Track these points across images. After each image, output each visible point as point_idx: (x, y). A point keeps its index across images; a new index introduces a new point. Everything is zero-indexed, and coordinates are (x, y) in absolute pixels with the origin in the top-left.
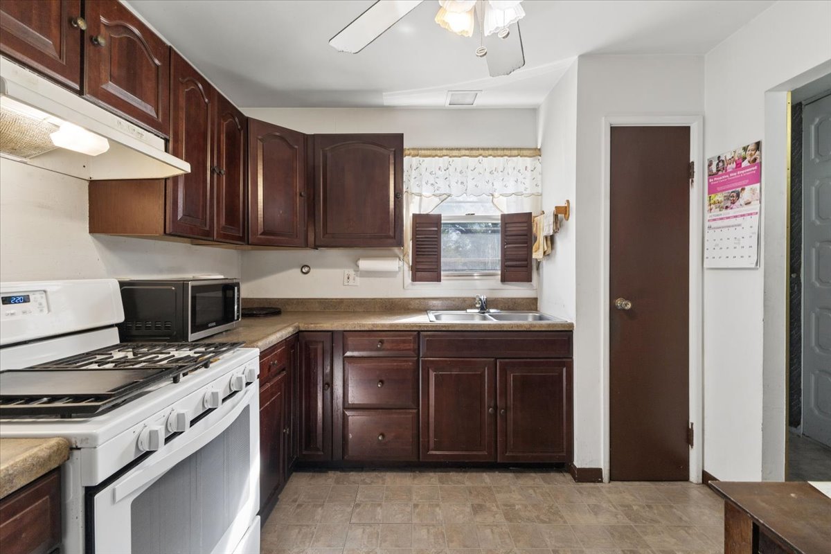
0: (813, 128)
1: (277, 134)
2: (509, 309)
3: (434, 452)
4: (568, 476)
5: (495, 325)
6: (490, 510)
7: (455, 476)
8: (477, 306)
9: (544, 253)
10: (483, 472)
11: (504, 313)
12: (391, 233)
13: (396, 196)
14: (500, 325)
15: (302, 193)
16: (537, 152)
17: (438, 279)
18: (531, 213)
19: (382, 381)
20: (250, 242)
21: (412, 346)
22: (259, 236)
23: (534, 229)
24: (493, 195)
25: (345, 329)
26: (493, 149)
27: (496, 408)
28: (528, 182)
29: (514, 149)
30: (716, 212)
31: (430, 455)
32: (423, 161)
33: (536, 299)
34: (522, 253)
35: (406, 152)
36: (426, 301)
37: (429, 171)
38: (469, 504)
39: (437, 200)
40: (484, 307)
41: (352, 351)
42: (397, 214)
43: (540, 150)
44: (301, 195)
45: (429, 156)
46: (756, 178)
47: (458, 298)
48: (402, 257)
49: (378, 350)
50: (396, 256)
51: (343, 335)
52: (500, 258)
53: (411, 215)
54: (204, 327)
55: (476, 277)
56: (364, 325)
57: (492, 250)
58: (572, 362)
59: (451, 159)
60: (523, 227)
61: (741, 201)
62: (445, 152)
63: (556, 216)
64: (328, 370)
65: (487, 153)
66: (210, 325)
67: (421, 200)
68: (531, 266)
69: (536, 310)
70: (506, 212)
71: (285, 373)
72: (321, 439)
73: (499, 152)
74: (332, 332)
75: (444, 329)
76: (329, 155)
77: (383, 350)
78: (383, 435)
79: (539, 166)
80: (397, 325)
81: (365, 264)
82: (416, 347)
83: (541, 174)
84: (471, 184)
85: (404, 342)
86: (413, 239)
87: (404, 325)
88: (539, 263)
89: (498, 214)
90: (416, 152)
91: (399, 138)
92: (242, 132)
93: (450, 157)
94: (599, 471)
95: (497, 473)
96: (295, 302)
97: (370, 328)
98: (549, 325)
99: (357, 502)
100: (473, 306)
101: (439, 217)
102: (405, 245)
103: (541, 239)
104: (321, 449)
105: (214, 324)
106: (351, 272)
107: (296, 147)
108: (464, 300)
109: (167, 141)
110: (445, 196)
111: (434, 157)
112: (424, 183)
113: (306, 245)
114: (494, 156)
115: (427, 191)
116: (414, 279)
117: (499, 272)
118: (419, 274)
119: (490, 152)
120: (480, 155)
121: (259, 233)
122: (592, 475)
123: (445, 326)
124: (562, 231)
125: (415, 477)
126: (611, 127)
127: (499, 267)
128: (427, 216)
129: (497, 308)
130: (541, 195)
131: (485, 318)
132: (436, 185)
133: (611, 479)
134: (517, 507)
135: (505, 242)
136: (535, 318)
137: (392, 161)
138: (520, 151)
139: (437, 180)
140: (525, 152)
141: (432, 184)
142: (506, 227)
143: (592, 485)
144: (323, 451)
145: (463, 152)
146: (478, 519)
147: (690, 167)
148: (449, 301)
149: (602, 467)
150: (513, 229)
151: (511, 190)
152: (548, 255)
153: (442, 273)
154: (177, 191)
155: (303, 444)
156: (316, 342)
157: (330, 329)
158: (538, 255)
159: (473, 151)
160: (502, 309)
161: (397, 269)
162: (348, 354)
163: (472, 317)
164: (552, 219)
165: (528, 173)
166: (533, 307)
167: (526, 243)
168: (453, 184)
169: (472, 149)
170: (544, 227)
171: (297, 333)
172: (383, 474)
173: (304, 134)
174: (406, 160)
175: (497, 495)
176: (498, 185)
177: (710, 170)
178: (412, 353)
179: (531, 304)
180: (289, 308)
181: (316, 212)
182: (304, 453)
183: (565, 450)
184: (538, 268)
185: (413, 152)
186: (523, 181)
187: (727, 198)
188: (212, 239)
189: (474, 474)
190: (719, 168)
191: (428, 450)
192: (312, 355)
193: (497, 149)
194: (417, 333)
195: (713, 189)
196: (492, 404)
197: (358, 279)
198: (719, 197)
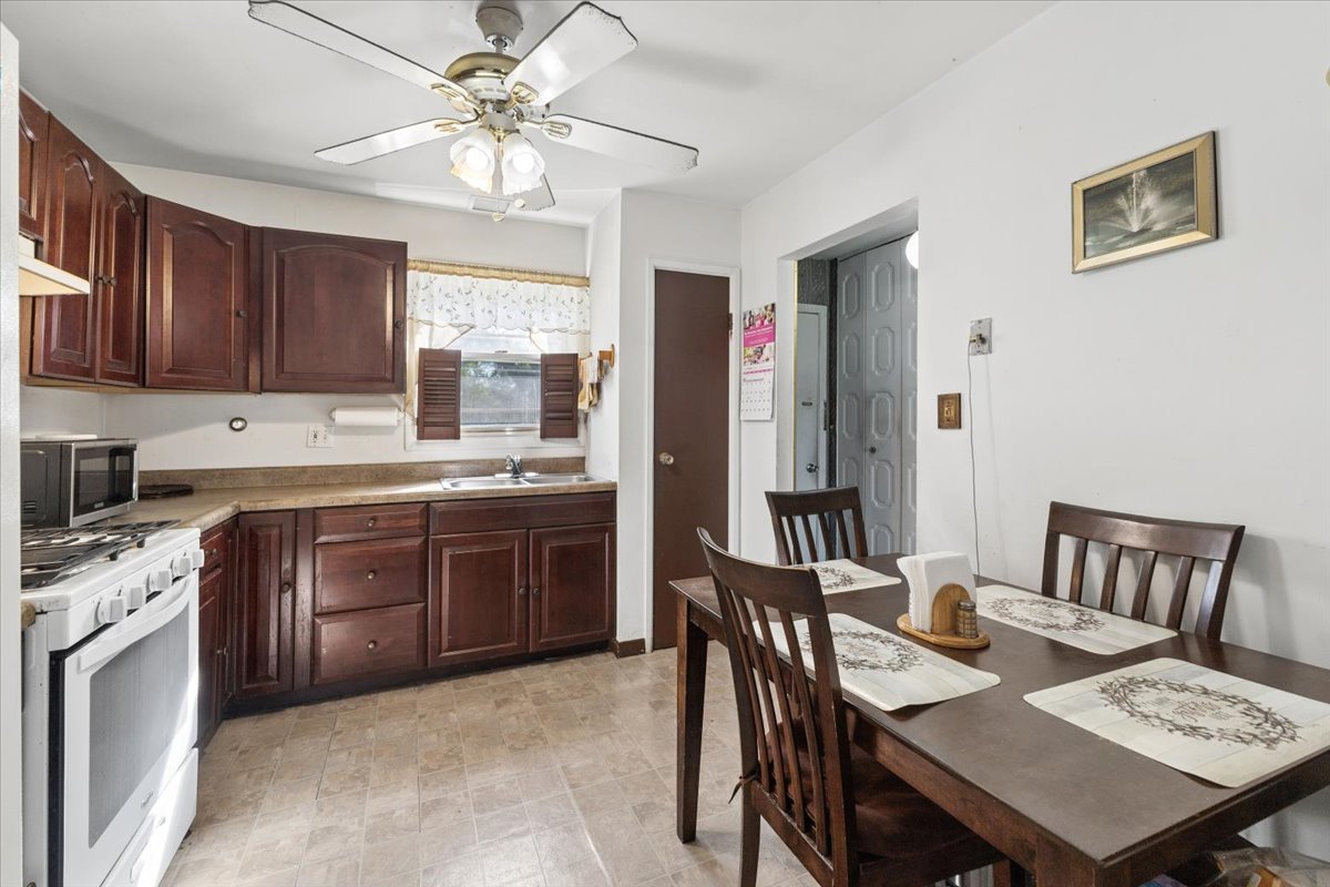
0: (873, 274)
1: (201, 224)
2: (549, 471)
3: (447, 654)
4: (611, 655)
5: (527, 489)
6: (516, 701)
7: (475, 679)
8: (508, 468)
9: (590, 403)
10: (512, 668)
11: (543, 476)
12: (389, 376)
13: (395, 325)
14: (534, 489)
15: (241, 313)
16: (585, 282)
17: (456, 436)
18: (577, 355)
19: (374, 572)
20: (147, 383)
21: (417, 522)
22: (164, 375)
23: (580, 374)
24: (530, 330)
25: (318, 505)
26: (531, 273)
27: (527, 588)
28: (574, 316)
29: (558, 275)
30: (748, 365)
31: (443, 657)
32: (435, 278)
33: (583, 459)
34: (567, 402)
35: (410, 264)
36: (439, 465)
37: (443, 292)
38: (492, 701)
39: (455, 332)
40: (518, 470)
41: (329, 534)
42: (396, 350)
43: (588, 279)
44: (238, 314)
45: (445, 273)
46: (772, 337)
47: (484, 460)
48: (402, 406)
49: (371, 530)
50: (393, 405)
51: (314, 514)
52: (539, 409)
53: (417, 350)
54: (89, 508)
55: (508, 433)
56: (347, 499)
57: (529, 397)
58: (616, 526)
59: (474, 279)
60: (568, 371)
61: (764, 357)
62: (467, 270)
63: (601, 362)
64: (287, 565)
65: (523, 276)
66: (96, 506)
67: (432, 331)
68: (577, 419)
69: (584, 471)
70: (547, 352)
71: (219, 571)
72: (275, 663)
73: (539, 277)
74: (296, 511)
75: (462, 497)
76: (288, 260)
77: (377, 529)
78: (375, 642)
79: (586, 298)
80: (398, 496)
81: (342, 416)
82: (424, 522)
83: (589, 308)
84: (501, 314)
85: (407, 517)
86: (419, 382)
87: (407, 495)
88: (586, 415)
89: (538, 355)
90: (425, 266)
91: (401, 248)
92: (138, 218)
93: (474, 277)
94: (642, 642)
95: (529, 667)
96: (218, 474)
97: (357, 501)
98: (591, 486)
99: (336, 729)
100: (503, 470)
101: (458, 354)
102: (409, 391)
103: (587, 388)
104: (275, 676)
105: (102, 504)
106: (321, 428)
107: (229, 243)
108: (492, 462)
109: (38, 243)
110: (466, 328)
111: (451, 274)
112: (436, 307)
113: (246, 388)
114: (533, 282)
115: (440, 319)
116: (421, 436)
117: (538, 426)
118: (428, 429)
119: (527, 276)
120: (515, 279)
121: (165, 370)
122: (635, 647)
123: (464, 494)
124: (608, 377)
125: (420, 691)
126: (656, 271)
127: (538, 420)
128: (441, 352)
129: (535, 471)
130: (589, 333)
131: (518, 483)
132: (454, 313)
133: (654, 648)
134: (549, 692)
135: (545, 388)
136: (580, 480)
137: (390, 278)
138: (563, 278)
139: (455, 306)
140: (571, 281)
141: (449, 310)
142: (547, 370)
143: (633, 657)
144: (278, 679)
145: (492, 273)
146: (502, 711)
147: (729, 317)
148: (472, 465)
149: (645, 637)
150: (555, 372)
151: (553, 324)
152: (595, 405)
153: (462, 427)
154: (51, 313)
155: (244, 674)
156: (268, 526)
157: (293, 507)
158: (583, 405)
159: (505, 272)
160: (541, 473)
161: (396, 424)
162: (322, 539)
163: (502, 482)
164: (596, 365)
165: (575, 306)
166: (579, 468)
167: (570, 390)
168: (478, 312)
169: (503, 270)
170: (589, 373)
171: (237, 515)
172: (373, 696)
173: (244, 226)
174: (410, 274)
175: (526, 687)
176: (537, 317)
177: (745, 324)
178: (419, 531)
179: (578, 465)
180: (206, 485)
181: (265, 341)
182: (244, 687)
183: (607, 626)
184: (586, 421)
185: (420, 265)
186: (568, 314)
187: (756, 352)
188: (92, 380)
189: (501, 673)
190: (751, 322)
191: (440, 652)
192: (262, 546)
193: (536, 273)
194: (426, 506)
195: (747, 344)
196: (524, 583)
197: (332, 438)
198: (750, 351)
